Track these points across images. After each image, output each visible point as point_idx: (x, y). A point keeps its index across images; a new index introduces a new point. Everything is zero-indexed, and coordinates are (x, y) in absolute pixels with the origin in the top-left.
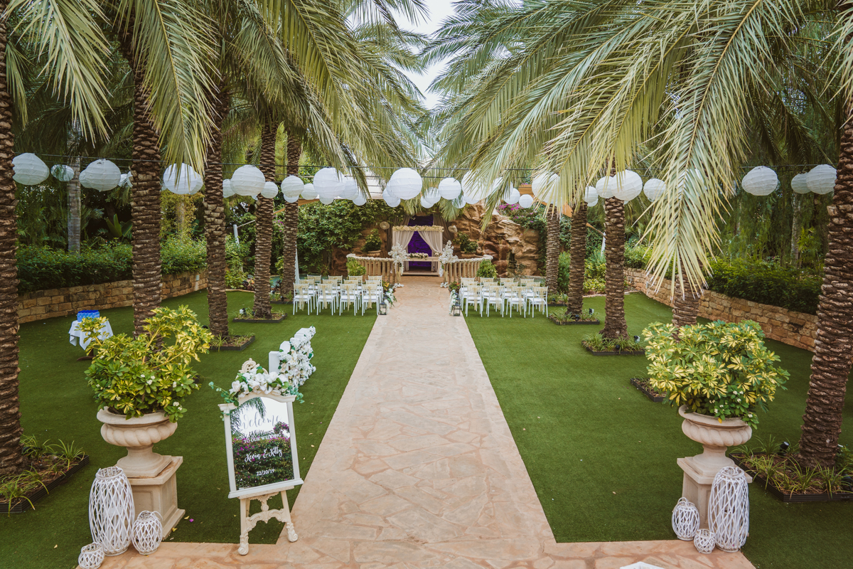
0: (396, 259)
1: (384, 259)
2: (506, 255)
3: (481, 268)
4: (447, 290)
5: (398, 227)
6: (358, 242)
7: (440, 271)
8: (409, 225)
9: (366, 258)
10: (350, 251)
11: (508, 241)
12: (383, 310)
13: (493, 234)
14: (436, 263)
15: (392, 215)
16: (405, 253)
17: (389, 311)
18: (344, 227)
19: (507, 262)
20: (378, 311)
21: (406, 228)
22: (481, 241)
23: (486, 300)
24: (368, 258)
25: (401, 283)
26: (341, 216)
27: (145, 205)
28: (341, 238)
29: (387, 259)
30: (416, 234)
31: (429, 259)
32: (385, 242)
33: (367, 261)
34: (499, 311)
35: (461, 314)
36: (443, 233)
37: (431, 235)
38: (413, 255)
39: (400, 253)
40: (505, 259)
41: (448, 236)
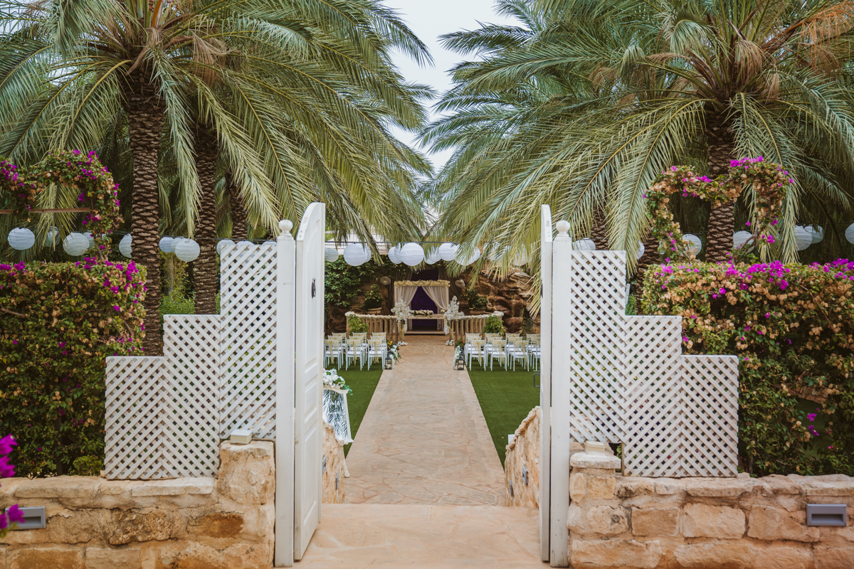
0: (399, 317)
1: (386, 316)
2: (519, 311)
3: (487, 324)
4: (453, 347)
5: (400, 282)
6: (357, 299)
7: (446, 329)
8: (411, 280)
9: (367, 316)
10: (348, 309)
11: (521, 296)
12: (389, 366)
13: (505, 289)
14: (442, 321)
15: (393, 269)
16: (408, 309)
17: (393, 366)
18: (341, 283)
19: (521, 319)
20: (383, 366)
21: (409, 283)
22: (492, 296)
23: (490, 356)
24: (369, 316)
25: (405, 341)
26: (337, 271)
27: (206, 270)
28: (339, 294)
29: (389, 317)
30: (420, 289)
31: (434, 317)
32: (386, 298)
33: (368, 319)
34: (503, 365)
35: (465, 368)
36: (450, 288)
37: (437, 290)
38: (417, 312)
39: (402, 310)
40: (518, 316)
41: (455, 291)
